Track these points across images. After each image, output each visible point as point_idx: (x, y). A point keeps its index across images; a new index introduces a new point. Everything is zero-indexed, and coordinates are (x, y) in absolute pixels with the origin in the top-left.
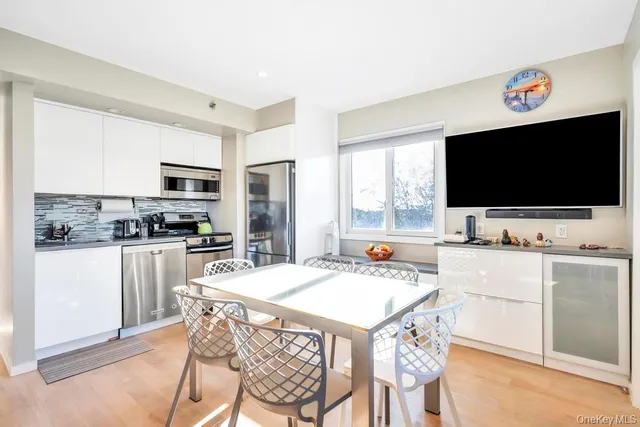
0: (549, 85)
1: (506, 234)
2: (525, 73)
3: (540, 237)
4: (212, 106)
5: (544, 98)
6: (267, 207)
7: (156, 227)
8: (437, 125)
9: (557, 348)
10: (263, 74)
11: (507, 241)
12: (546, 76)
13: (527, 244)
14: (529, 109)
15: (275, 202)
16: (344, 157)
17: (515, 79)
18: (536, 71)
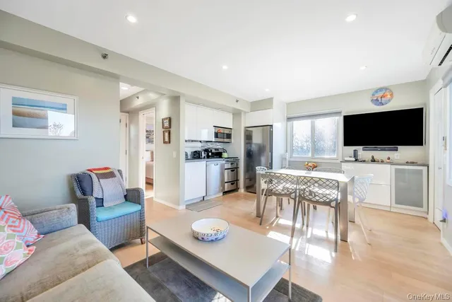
0: (392, 95)
1: (373, 157)
2: (381, 89)
3: (389, 159)
4: (237, 101)
5: (389, 101)
6: (251, 146)
7: (210, 154)
8: (338, 110)
9: (397, 203)
10: (267, 90)
11: (373, 161)
12: (391, 91)
13: (382, 162)
14: (383, 105)
15: (255, 144)
16: (289, 123)
17: (376, 92)
18: (386, 89)
